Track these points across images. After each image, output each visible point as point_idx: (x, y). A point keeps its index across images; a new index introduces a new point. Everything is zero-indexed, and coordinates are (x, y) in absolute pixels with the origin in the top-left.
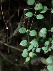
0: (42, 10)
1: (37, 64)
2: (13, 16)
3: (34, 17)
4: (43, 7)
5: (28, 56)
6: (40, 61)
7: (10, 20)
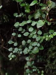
0: (22, 31)
1: (23, 61)
2: (8, 31)
3: (16, 36)
4: (23, 30)
5: (11, 57)
6: (24, 59)
7: (6, 34)
